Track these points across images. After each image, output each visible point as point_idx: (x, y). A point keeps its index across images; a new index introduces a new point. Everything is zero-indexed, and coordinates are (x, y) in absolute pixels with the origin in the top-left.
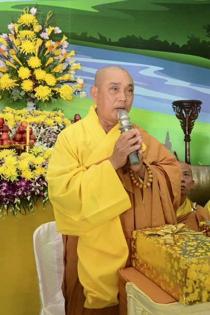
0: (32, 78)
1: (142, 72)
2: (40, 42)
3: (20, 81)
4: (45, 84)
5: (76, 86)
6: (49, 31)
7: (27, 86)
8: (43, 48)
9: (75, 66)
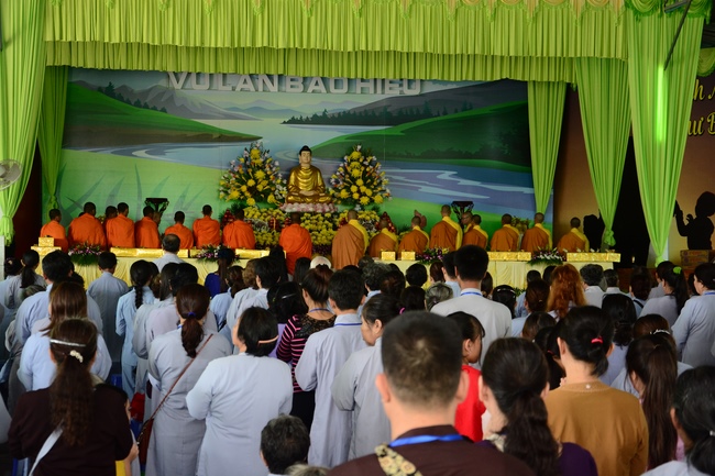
0: (359, 191)
1: (439, 177)
2: (363, 169)
3: (352, 193)
4: (365, 195)
5: (385, 195)
6: (369, 159)
7: (356, 196)
8: (365, 172)
9: (385, 181)
